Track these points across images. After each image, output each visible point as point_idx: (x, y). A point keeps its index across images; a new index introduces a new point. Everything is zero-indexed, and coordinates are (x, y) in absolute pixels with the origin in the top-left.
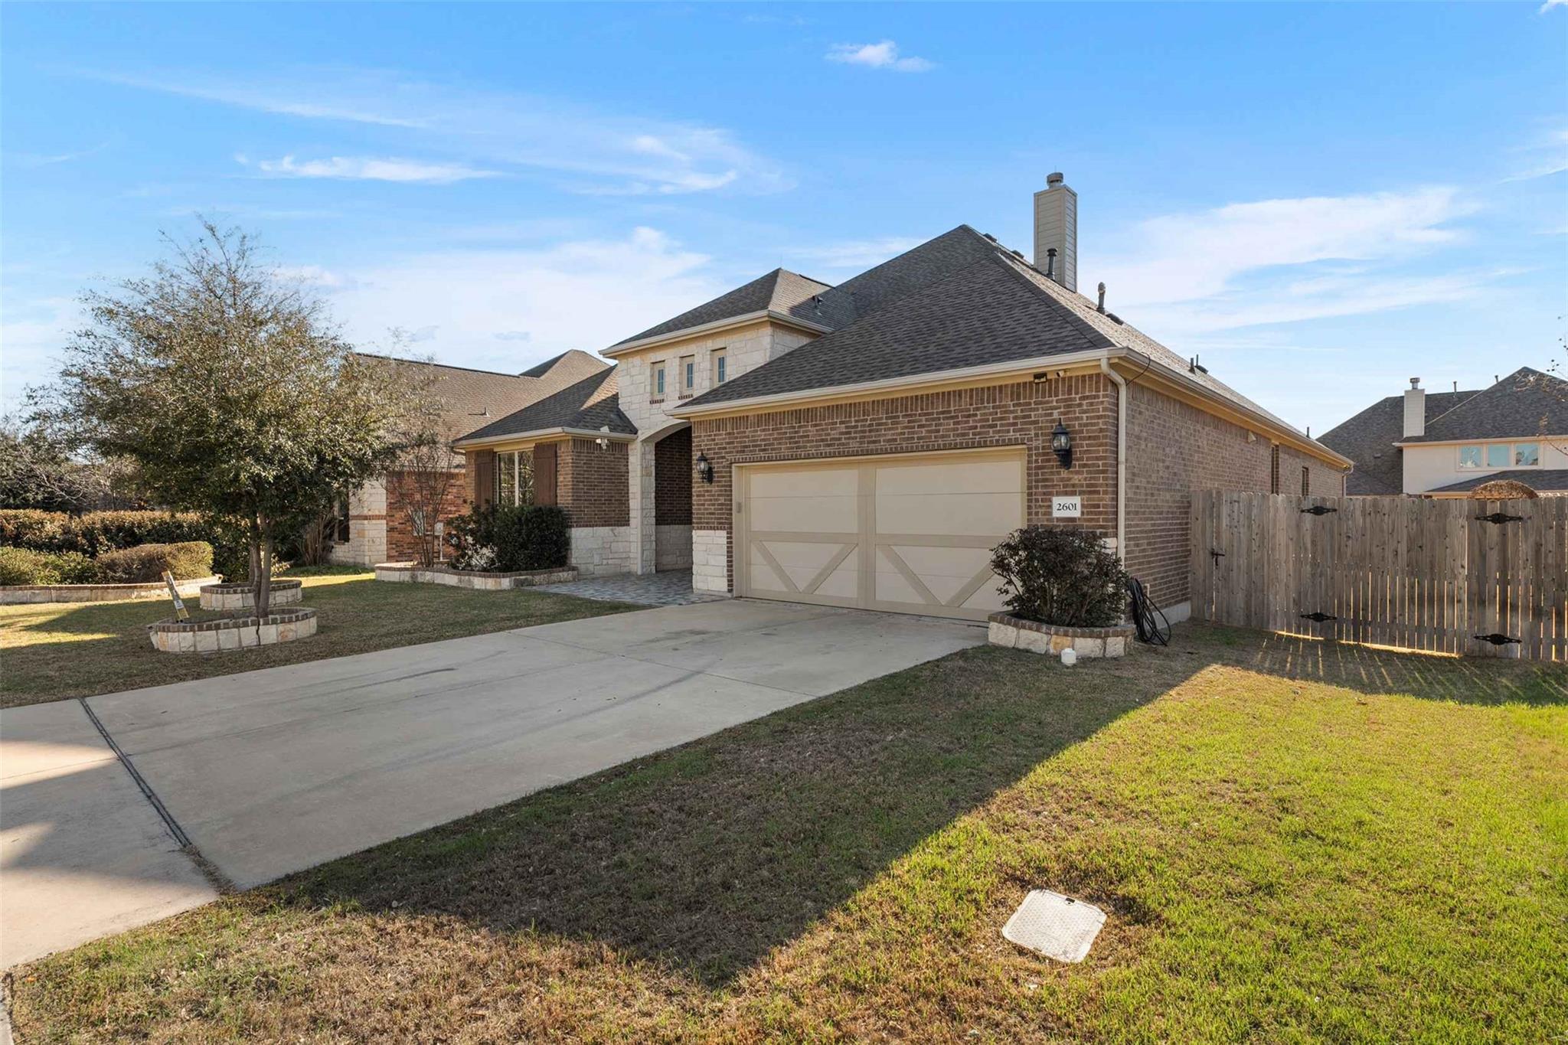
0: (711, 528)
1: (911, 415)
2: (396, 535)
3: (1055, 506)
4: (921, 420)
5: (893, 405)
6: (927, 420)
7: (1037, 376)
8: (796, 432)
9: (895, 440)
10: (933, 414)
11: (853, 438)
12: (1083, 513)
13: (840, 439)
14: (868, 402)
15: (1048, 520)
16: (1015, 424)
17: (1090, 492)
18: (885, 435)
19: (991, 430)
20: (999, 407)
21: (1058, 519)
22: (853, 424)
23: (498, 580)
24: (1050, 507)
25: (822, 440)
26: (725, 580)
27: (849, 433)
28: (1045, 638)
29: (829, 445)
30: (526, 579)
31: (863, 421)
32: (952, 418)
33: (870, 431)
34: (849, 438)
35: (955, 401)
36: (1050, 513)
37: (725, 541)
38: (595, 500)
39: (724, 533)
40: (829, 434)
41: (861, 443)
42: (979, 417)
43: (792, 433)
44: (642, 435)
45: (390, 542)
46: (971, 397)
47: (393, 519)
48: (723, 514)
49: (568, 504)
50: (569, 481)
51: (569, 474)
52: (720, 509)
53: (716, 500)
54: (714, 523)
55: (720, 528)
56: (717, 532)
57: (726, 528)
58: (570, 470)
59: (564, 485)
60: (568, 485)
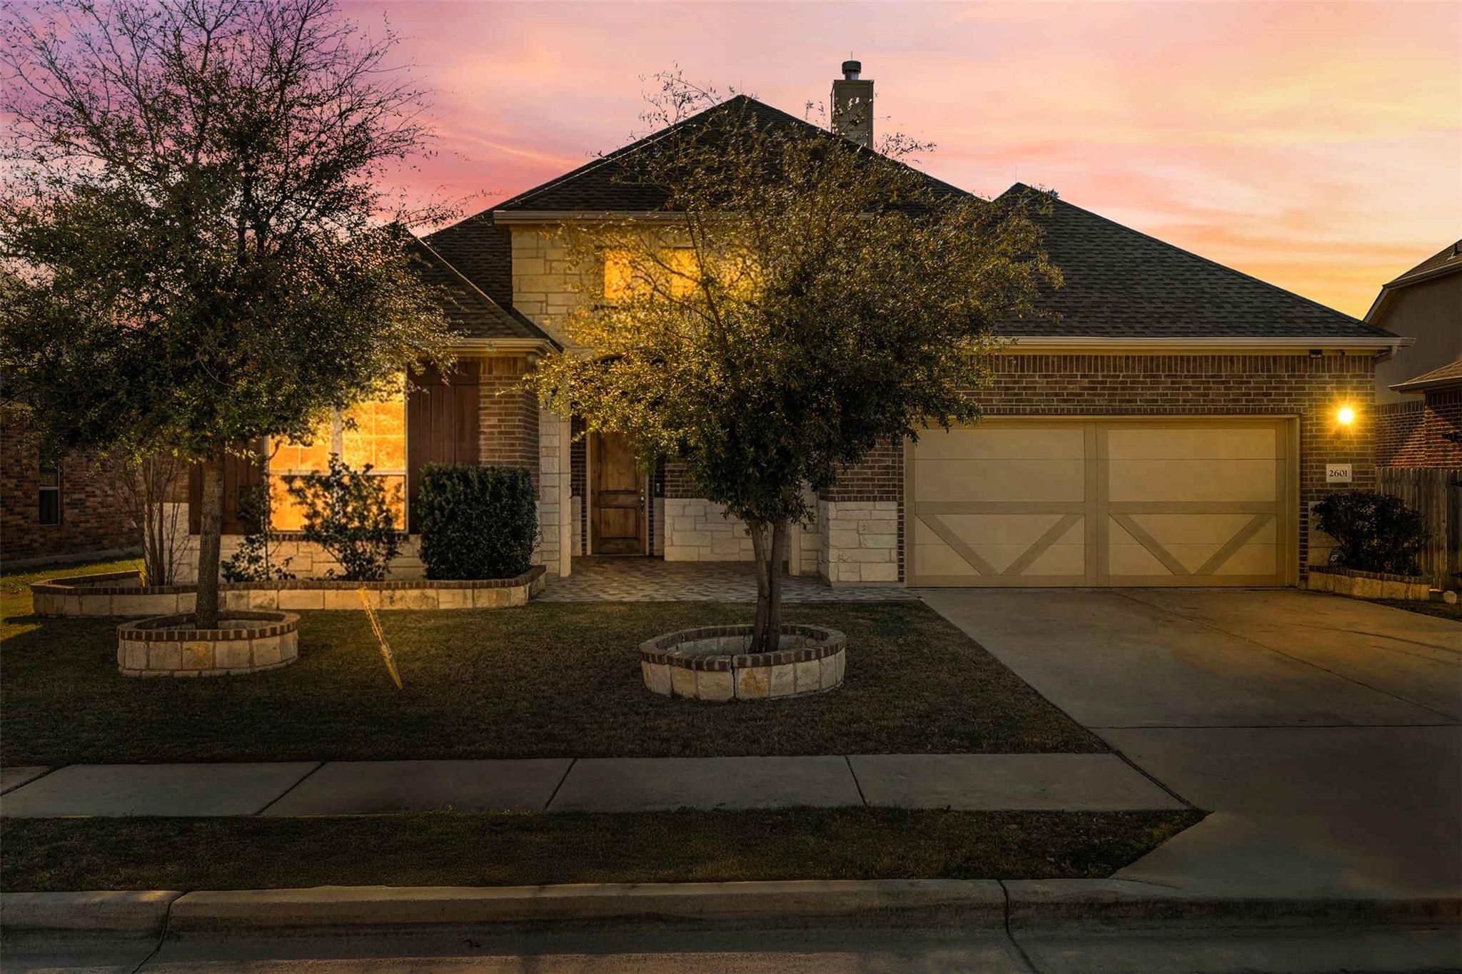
0: (868, 499)
1: (1176, 376)
3: (1328, 473)
4: (1186, 383)
5: (1151, 364)
6: (1194, 383)
7: (1312, 352)
8: (1015, 382)
9: (1156, 401)
10: (1201, 377)
11: (1099, 395)
12: (1353, 479)
13: (1080, 395)
14: (1120, 357)
15: (1322, 485)
16: (1289, 395)
17: (1361, 461)
18: (1142, 394)
19: (1265, 399)
20: (1274, 376)
21: (1331, 484)
22: (1100, 379)
24: (1324, 473)
25: (1056, 395)
26: (895, 566)
27: (1095, 389)
28: (1404, 586)
29: (1066, 401)
31: (1113, 376)
32: (1223, 382)
33: (1123, 389)
34: (1093, 395)
35: (1226, 366)
36: (1324, 479)
37: (895, 515)
39: (893, 506)
40: (1066, 388)
41: (1111, 401)
42: (1252, 385)
43: (1010, 382)
46: (1244, 364)
48: (889, 480)
49: (516, 463)
50: (518, 426)
51: (516, 415)
52: (882, 474)
53: (877, 461)
54: (872, 492)
55: (881, 499)
56: (879, 505)
57: (894, 499)
58: (520, 408)
59: (500, 433)
60: (514, 433)
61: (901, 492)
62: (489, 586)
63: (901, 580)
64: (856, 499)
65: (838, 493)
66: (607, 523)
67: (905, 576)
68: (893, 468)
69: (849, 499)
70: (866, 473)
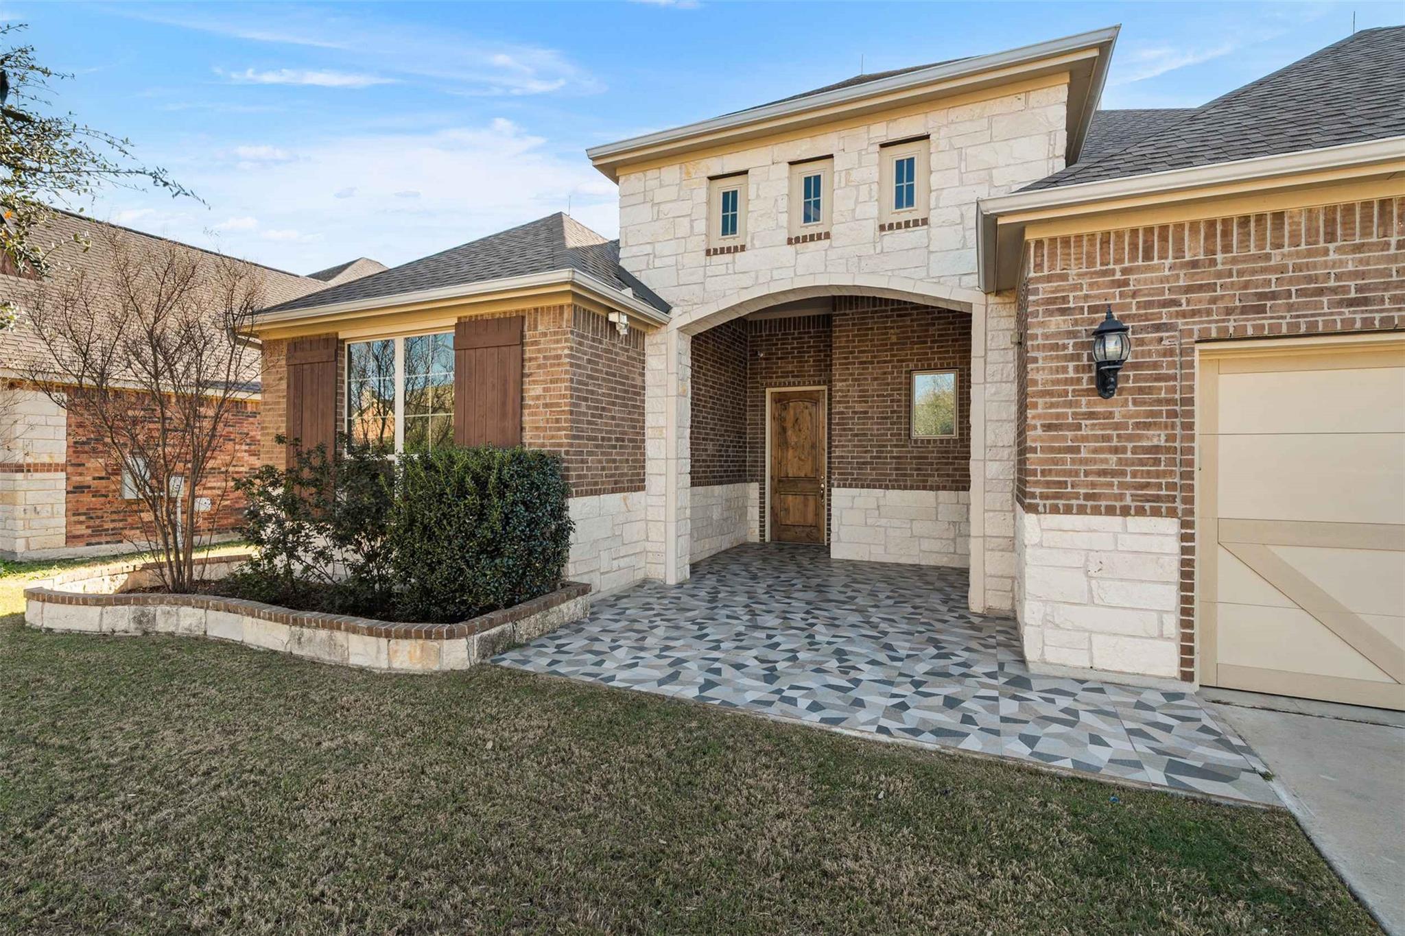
0: (1110, 511)
2: (87, 498)
23: (430, 643)
26: (1172, 646)
30: (502, 633)
37: (1173, 546)
38: (603, 439)
39: (1171, 526)
44: (679, 318)
45: (73, 511)
47: (80, 469)
48: (1158, 474)
49: (560, 445)
50: (564, 396)
51: (562, 381)
52: (1142, 462)
53: (1130, 438)
54: (1121, 497)
55: (1140, 512)
56: (1133, 522)
57: (1172, 513)
58: (566, 372)
59: (546, 405)
60: (558, 405)
61: (1189, 500)
62: (407, 635)
63: (1187, 677)
64: (1082, 510)
65: (1044, 497)
66: (787, 510)
67: (1196, 669)
68: (1169, 450)
69: (1068, 510)
70: (1106, 461)
